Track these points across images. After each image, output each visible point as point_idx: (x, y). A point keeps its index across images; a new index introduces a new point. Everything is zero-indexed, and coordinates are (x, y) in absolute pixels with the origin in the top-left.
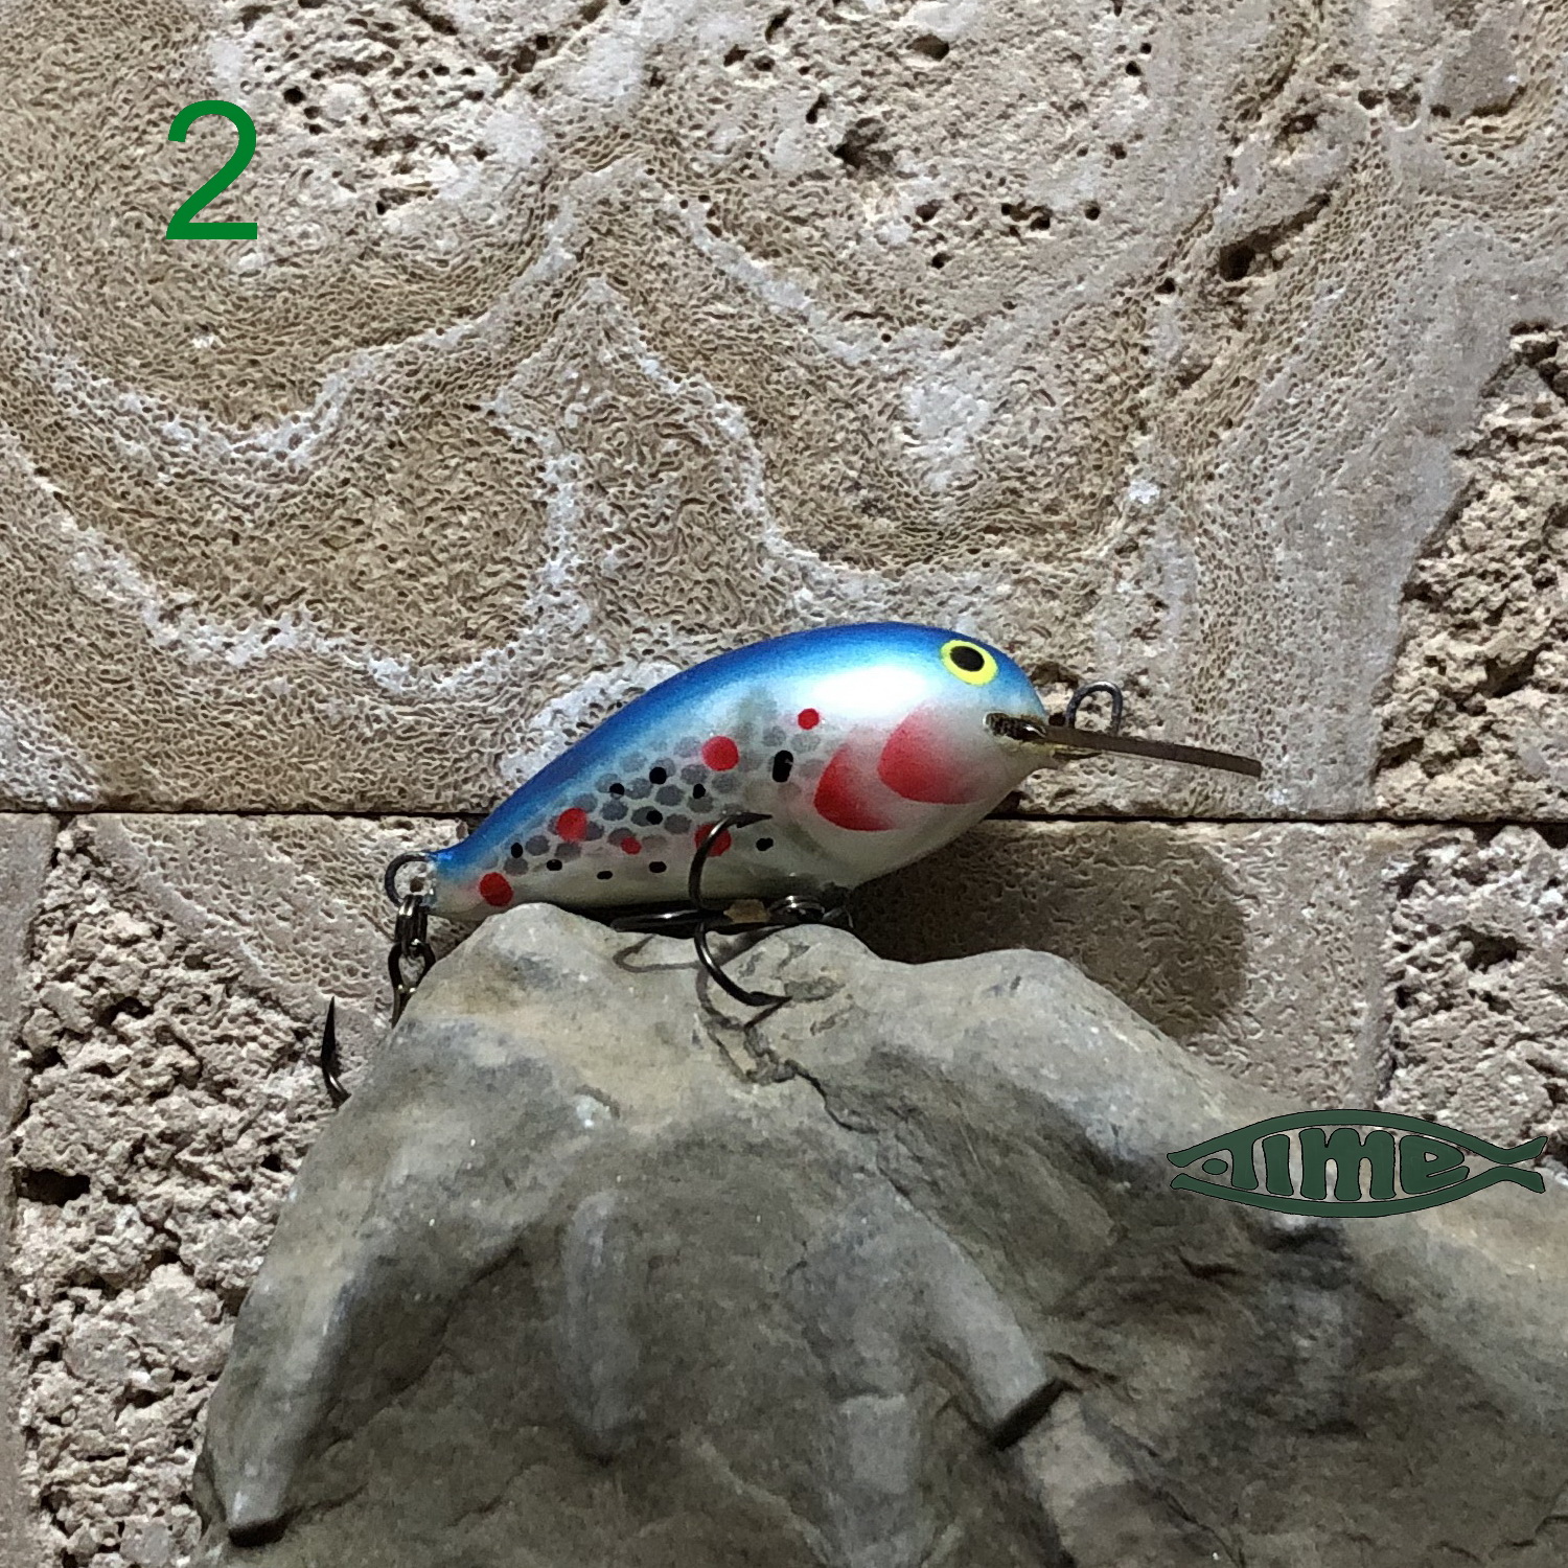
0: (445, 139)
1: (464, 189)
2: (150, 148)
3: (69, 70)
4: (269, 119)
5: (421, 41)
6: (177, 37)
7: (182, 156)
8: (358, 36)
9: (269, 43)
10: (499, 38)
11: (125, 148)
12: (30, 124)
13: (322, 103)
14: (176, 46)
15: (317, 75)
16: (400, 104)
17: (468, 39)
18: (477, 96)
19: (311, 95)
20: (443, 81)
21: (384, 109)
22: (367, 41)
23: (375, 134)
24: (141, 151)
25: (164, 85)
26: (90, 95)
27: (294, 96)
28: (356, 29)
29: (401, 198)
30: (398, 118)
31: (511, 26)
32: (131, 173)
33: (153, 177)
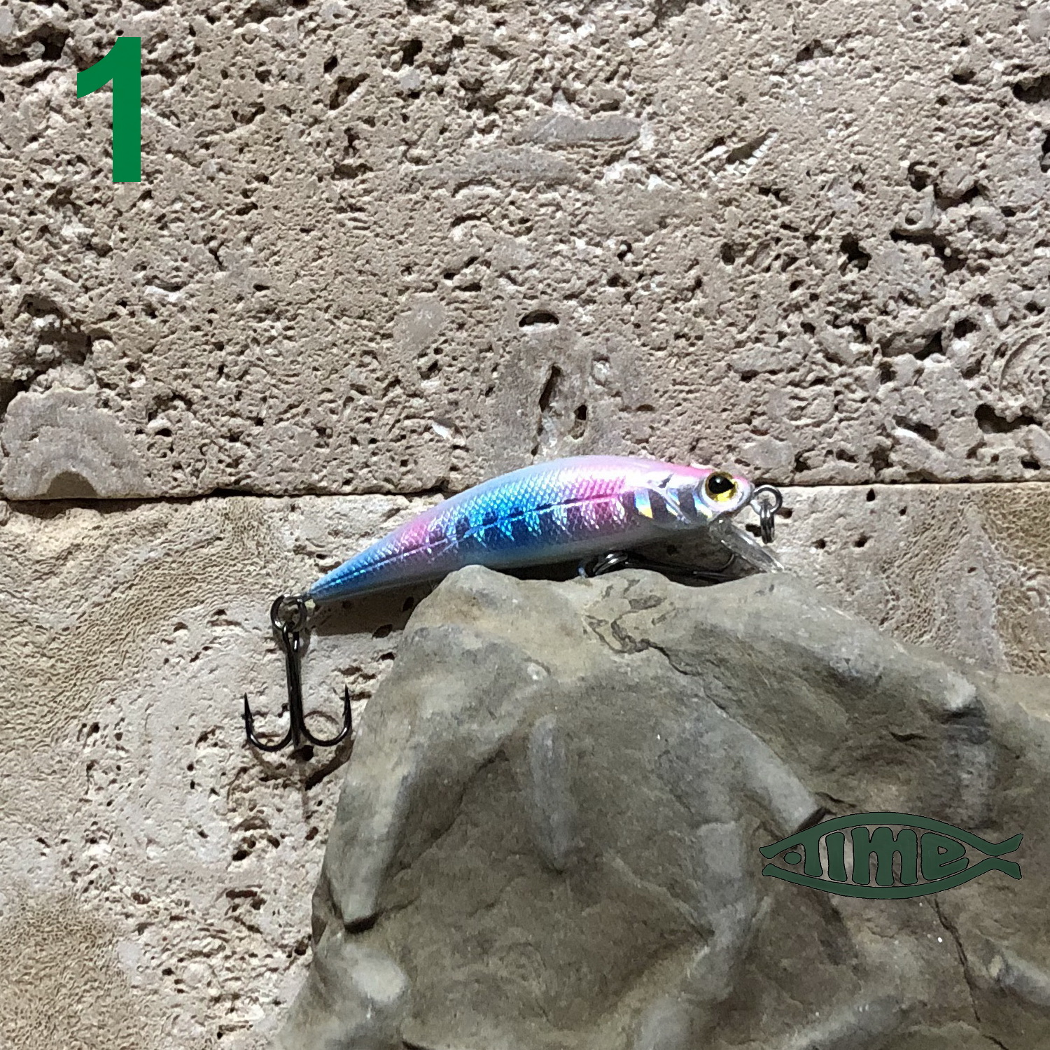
0: (256, 994)
1: (268, 1025)
2: (86, 1005)
3: (37, 961)
4: (156, 986)
5: (241, 939)
6: (100, 942)
7: (104, 1010)
8: (205, 937)
9: (153, 943)
10: (286, 936)
11: (70, 1005)
12: (15, 994)
13: (185, 977)
14: (99, 947)
15: (181, 960)
16: (230, 975)
17: (269, 938)
18: (274, 970)
19: (178, 972)
20: (254, 962)
21: (221, 979)
22: (209, 939)
23: (214, 992)
24: (80, 1007)
25: (93, 969)
26: (50, 976)
27: (168, 972)
28: (203, 933)
29: (232, 1029)
30: (229, 983)
31: (295, 929)
32: (73, 1021)
33: (87, 1022)
